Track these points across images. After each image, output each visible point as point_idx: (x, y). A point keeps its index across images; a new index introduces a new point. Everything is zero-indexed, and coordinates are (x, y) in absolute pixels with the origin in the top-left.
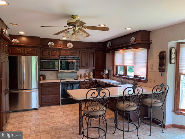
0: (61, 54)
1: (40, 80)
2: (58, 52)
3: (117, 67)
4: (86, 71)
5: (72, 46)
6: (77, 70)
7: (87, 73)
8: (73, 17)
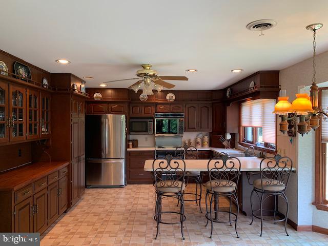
0: (159, 110)
1: (127, 146)
2: (153, 107)
3: (245, 128)
4: (198, 135)
5: (174, 97)
6: (181, 132)
7: (199, 139)
8: (144, 67)
